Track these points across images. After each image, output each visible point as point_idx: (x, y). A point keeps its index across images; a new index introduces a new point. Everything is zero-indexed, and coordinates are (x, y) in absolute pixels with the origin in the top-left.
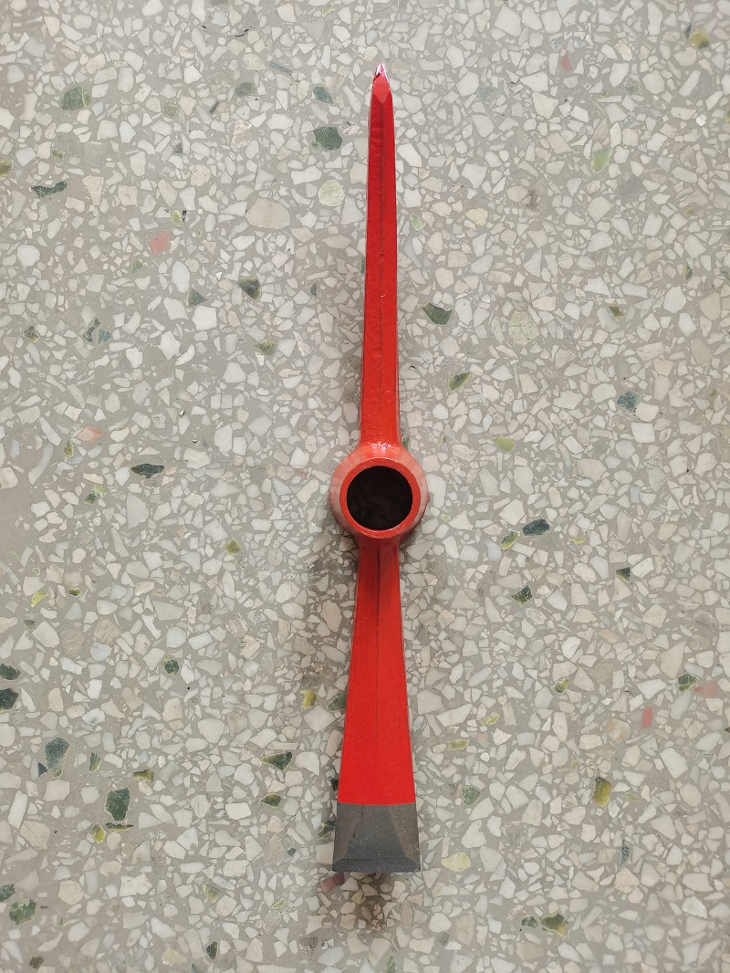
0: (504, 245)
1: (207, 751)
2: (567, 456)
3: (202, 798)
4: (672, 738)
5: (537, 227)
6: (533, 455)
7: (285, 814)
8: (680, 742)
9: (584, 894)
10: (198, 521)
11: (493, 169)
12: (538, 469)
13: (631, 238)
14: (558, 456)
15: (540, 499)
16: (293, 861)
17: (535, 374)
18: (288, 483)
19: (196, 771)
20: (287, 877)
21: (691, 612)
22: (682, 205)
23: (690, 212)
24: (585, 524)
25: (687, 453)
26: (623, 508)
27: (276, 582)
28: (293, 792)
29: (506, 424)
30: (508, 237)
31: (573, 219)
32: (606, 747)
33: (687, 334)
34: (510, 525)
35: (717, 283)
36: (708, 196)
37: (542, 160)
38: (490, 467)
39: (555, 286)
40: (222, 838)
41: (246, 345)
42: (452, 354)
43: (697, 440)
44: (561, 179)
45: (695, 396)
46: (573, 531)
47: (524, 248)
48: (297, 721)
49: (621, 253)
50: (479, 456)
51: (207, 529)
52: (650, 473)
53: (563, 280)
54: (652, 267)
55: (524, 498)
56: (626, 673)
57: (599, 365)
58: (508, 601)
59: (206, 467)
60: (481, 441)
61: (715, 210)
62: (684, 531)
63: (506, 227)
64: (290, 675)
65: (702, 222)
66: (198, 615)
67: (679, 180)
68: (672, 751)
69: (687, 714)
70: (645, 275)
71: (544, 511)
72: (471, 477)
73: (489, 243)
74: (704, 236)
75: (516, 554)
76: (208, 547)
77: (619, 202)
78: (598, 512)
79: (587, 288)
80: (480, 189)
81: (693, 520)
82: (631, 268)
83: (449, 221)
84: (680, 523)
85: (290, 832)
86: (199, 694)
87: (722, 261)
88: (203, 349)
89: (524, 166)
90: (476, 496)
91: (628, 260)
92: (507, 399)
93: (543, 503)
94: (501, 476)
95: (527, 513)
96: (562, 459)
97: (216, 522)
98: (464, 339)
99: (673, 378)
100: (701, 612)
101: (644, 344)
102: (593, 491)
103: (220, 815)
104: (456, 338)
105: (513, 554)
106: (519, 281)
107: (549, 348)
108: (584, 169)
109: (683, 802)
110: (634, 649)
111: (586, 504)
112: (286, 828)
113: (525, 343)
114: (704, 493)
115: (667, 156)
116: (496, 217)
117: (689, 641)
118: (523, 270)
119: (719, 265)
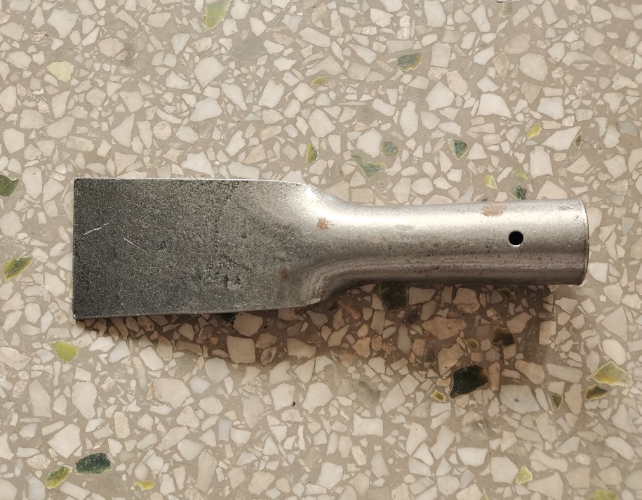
0: (89, 107)
2: (142, 373)
5: (131, 87)
6: (99, 368)
11: (85, 17)
12: (104, 386)
13: (244, 108)
14: (131, 371)
15: (103, 425)
22: (309, 73)
23: (318, 82)
24: (157, 464)
25: (295, 381)
26: (207, 447)
30: (95, 97)
31: (175, 81)
34: (60, 458)
35: (348, 169)
36: (341, 63)
37: (144, 10)
38: (44, 380)
39: (147, 160)
42: (11, 233)
44: (165, 34)
46: (140, 472)
47: (114, 112)
49: (231, 125)
50: (31, 363)
52: (245, 402)
53: (158, 153)
54: (268, 144)
55: (82, 423)
60: (36, 345)
61: (350, 80)
63: (94, 85)
65: (333, 95)
67: (308, 43)
70: (258, 154)
71: (106, 443)
72: (18, 390)
73: (72, 103)
74: (334, 111)
77: (232, 65)
78: (174, 449)
79: (186, 165)
80: (67, 40)
81: (296, 470)
82: (242, 144)
83: (27, 74)
84: (279, 473)
87: (355, 143)
89: (122, 16)
90: (22, 415)
91: (239, 134)
93: (105, 432)
94: (56, 392)
95: (83, 443)
96: (135, 376)
98: (29, 216)
102: (171, 421)
104: (20, 214)
106: (103, 150)
108: (194, 23)
111: (160, 437)
114: (312, 436)
115: (295, 14)
116: (83, 73)
118: (109, 138)
119: (350, 147)
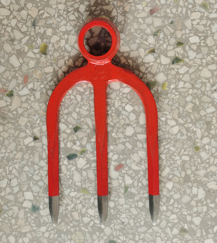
1: (208, 64)
3: (210, 45)
4: (16, 71)
6: (74, 186)
7: (175, 38)
8: (12, 70)
9: (51, 6)
10: (212, 160)
15: (70, 169)
16: (171, 19)
17: (73, 220)
18: (174, 175)
19: (212, 56)
20: (174, 12)
21: (9, 123)
25: (11, 187)
27: (179, 135)
28: (171, 47)
29: (85, 199)
32: (43, 67)
33: (12, 235)
40: (201, 28)
41: (192, 232)
42: (107, 228)
43: (7, 193)
45: (8, 211)
48: (170, 77)
51: (208, 156)
52: (26, 179)
56: (35, 98)
57: (47, 223)
58: (83, 127)
59: (208, 182)
62: (12, 155)
64: (173, 96)
66: (212, 121)
68: (16, 66)
69: (10, 81)
71: (69, 164)
75: (80, 146)
76: (208, 149)
84: (13, 159)
85: (172, 31)
86: (211, 88)
88: (210, 231)
92: (84, 209)
93: (69, 167)
94: (86, 178)
95: (76, 163)
97: (205, 159)
98: (102, 234)
99: (17, 218)
100: (5, 123)
101: (29, 232)
103: (202, 38)
105: (81, 146)
107: (67, 230)
109: (11, 45)
110: (31, 107)
112: (174, 33)
113: (77, 233)
114: (4, 171)
117: (9, 111)
